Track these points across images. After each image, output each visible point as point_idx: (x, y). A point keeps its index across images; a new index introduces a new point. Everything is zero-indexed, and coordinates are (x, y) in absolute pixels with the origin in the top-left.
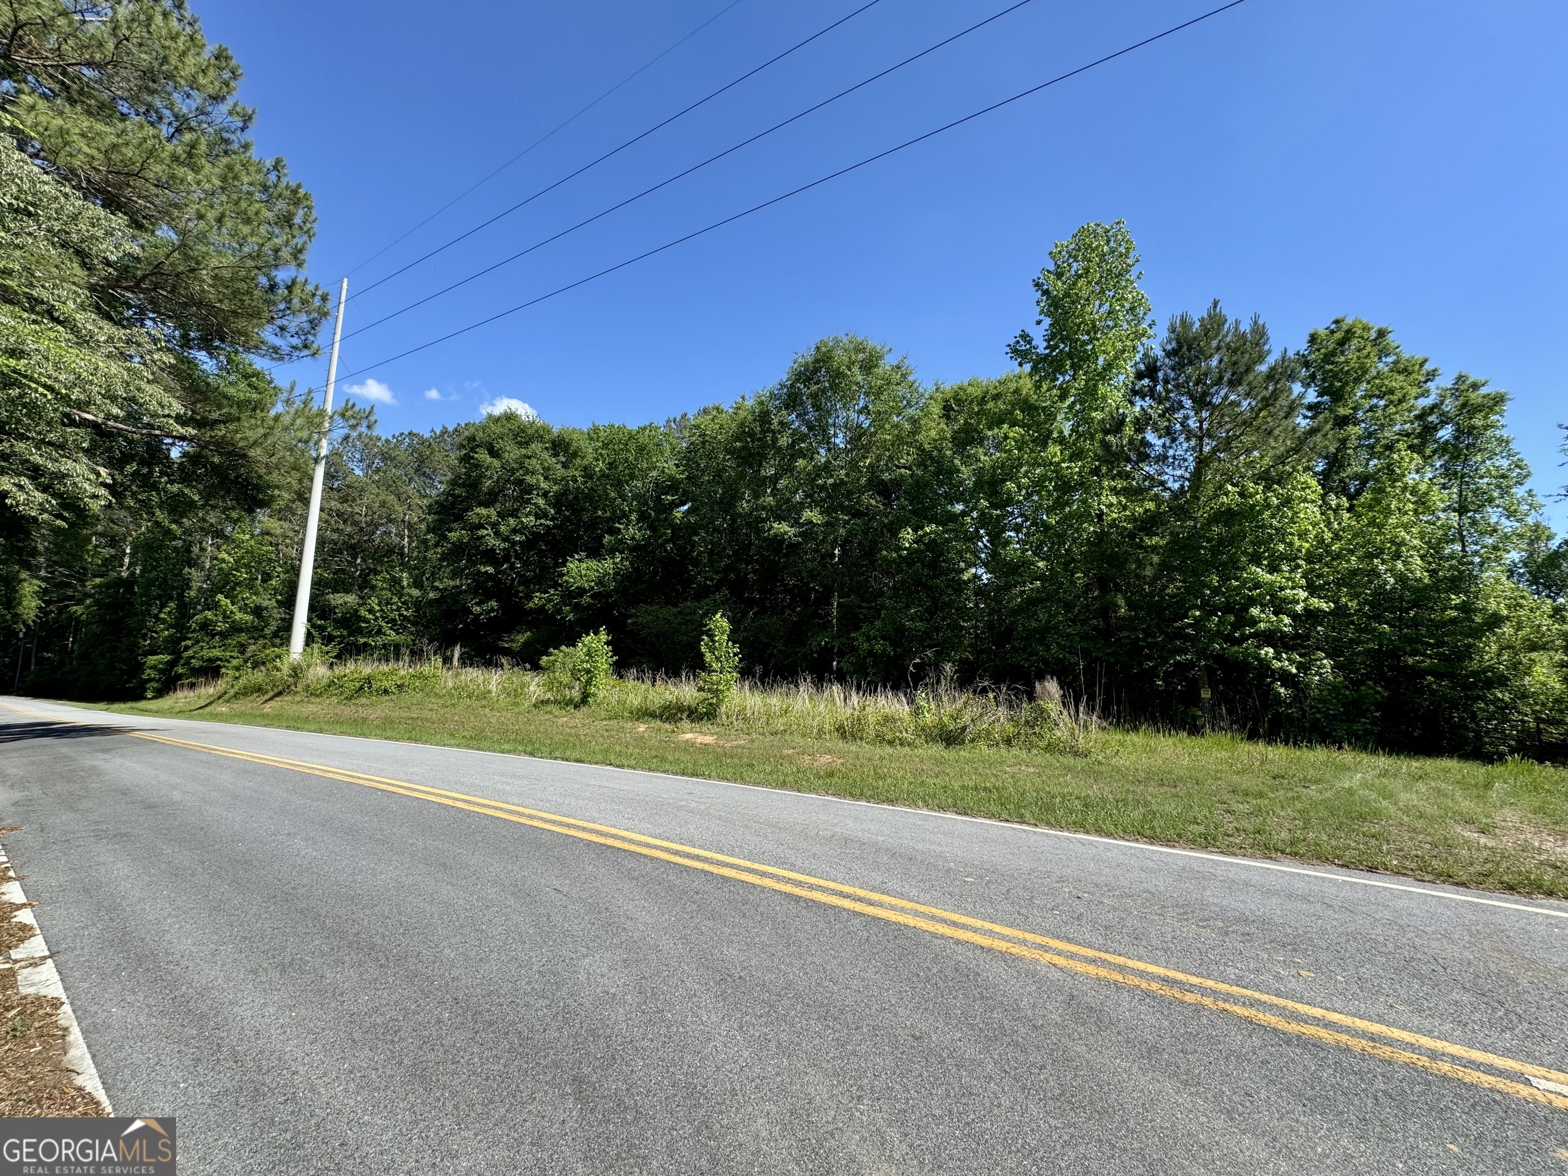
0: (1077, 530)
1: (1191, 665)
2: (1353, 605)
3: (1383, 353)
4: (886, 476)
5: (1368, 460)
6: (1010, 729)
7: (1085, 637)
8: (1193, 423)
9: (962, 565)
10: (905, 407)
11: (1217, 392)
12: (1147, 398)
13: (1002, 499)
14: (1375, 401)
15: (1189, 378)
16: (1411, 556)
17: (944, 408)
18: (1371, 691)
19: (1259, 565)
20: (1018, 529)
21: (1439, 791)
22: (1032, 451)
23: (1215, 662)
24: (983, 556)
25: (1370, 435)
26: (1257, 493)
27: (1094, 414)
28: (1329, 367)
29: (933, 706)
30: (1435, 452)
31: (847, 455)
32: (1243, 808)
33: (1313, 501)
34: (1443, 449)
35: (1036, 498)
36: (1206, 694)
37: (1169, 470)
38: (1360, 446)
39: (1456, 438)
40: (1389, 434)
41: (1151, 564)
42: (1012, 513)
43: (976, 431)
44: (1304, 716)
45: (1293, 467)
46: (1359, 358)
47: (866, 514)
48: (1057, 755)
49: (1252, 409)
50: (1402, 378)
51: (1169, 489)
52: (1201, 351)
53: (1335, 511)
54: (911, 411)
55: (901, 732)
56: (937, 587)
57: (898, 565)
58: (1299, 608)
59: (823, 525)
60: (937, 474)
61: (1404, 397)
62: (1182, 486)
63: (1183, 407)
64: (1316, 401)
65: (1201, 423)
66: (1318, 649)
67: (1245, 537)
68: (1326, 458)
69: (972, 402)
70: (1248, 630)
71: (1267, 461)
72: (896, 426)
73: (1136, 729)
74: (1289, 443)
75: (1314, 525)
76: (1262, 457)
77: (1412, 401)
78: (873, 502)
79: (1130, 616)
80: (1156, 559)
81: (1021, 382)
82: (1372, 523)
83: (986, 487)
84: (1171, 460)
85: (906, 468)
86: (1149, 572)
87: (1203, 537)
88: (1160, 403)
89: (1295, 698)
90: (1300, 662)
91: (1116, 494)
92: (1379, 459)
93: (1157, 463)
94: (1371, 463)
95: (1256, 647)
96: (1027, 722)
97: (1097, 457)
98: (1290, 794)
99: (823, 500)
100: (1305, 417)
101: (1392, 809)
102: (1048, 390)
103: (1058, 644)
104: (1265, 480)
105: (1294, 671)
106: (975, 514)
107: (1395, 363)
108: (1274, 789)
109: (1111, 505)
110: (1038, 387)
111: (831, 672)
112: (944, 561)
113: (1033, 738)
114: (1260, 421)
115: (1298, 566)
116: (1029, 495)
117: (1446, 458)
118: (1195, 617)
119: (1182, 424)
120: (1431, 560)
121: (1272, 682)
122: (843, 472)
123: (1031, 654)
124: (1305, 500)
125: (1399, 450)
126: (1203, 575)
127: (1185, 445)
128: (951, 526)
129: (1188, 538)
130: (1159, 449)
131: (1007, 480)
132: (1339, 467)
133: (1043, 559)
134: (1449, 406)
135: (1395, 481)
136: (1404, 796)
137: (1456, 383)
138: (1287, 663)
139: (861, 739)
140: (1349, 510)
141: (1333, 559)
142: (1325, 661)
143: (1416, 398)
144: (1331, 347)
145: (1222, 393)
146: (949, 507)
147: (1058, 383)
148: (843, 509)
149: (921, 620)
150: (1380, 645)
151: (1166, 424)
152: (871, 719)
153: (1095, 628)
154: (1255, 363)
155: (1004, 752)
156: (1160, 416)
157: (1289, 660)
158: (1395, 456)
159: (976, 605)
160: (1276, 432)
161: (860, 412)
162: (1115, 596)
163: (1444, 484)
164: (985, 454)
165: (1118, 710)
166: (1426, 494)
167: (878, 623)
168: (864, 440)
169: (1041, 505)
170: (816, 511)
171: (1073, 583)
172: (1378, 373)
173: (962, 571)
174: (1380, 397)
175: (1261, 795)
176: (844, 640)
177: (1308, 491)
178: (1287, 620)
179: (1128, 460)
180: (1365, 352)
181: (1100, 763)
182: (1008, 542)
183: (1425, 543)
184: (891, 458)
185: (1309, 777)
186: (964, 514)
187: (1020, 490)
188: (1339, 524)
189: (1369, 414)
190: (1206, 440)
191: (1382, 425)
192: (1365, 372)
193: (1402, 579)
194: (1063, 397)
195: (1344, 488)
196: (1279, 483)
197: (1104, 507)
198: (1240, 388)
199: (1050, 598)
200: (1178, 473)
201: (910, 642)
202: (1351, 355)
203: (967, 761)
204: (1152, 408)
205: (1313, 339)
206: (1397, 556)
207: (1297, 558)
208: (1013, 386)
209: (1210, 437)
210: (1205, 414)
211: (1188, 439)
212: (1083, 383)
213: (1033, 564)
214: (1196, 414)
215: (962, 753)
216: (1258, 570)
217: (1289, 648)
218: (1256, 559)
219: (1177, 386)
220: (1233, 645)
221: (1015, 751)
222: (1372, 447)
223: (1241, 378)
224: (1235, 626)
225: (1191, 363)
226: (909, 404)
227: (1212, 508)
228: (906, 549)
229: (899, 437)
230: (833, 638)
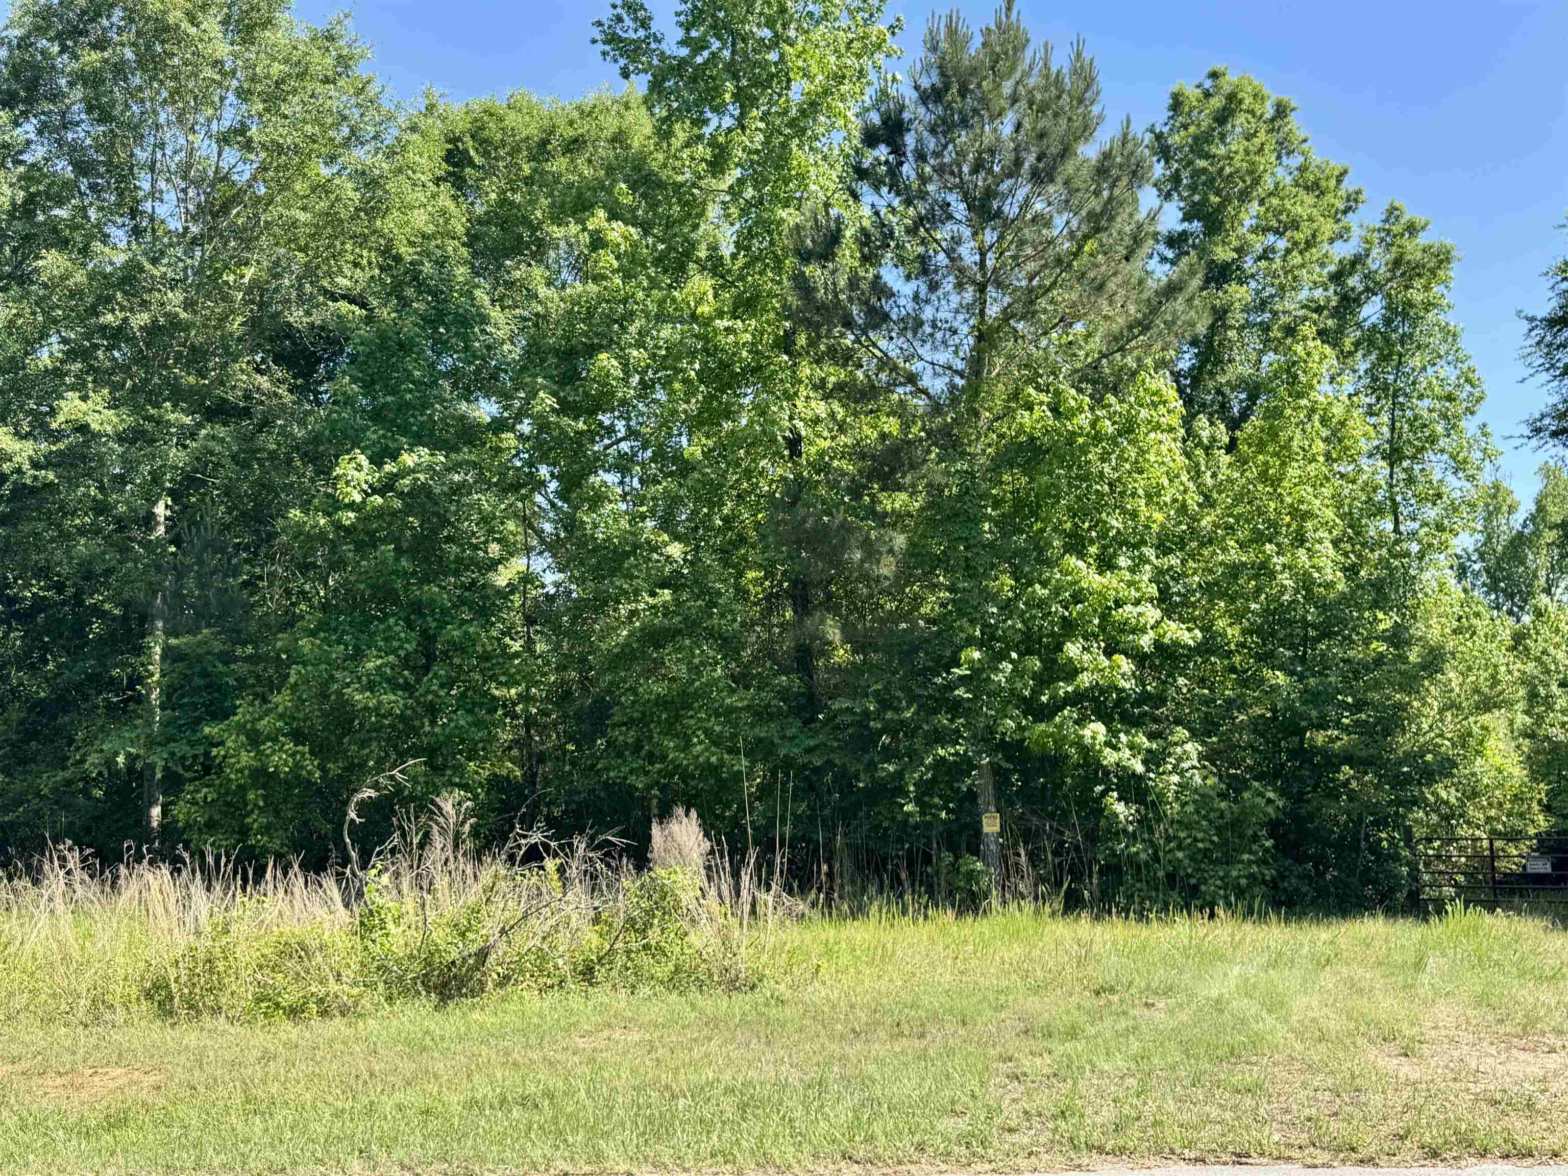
0: (748, 474)
1: (964, 765)
2: (1233, 632)
3: (1284, 148)
4: (296, 317)
5: (1261, 352)
6: (591, 939)
7: (762, 714)
8: (968, 254)
9: (494, 549)
10: (346, 143)
11: (1012, 192)
12: (884, 190)
13: (587, 394)
14: (1271, 238)
15: (962, 154)
16: (1320, 541)
17: (449, 157)
18: (1258, 800)
19: (1081, 556)
20: (623, 465)
21: (1351, 983)
22: (654, 283)
23: (1008, 759)
24: (548, 527)
25: (1263, 305)
26: (1080, 410)
27: (782, 213)
28: (1201, 163)
29: (410, 905)
30: (1357, 344)
31: (189, 252)
32: (1043, 1064)
33: (1171, 429)
34: (1368, 341)
35: (660, 395)
36: (991, 825)
37: (925, 351)
38: (1247, 325)
39: (1388, 322)
40: (1291, 304)
41: (891, 551)
42: (611, 430)
43: (526, 221)
44: (1156, 858)
45: (1139, 360)
46: (1247, 152)
47: (246, 413)
48: (694, 994)
49: (1072, 234)
50: (1309, 199)
51: (924, 392)
52: (984, 101)
53: (1207, 450)
54: (361, 156)
55: (323, 982)
56: (432, 603)
57: (334, 546)
58: (1146, 642)
59: (120, 438)
60: (432, 321)
61: (1314, 236)
62: (953, 386)
63: (950, 217)
64: (1180, 228)
65: (983, 255)
66: (1178, 722)
67: (1058, 498)
68: (1194, 343)
69: (515, 151)
70: (1064, 688)
71: (1097, 343)
72: (322, 188)
73: (858, 911)
74: (1132, 309)
75: (1172, 478)
76: (1088, 336)
77: (1326, 246)
78: (263, 382)
79: (853, 663)
80: (900, 540)
81: (630, 116)
82: (1264, 477)
83: (552, 360)
84: (928, 330)
85: (352, 301)
86: (887, 568)
87: (985, 495)
88: (908, 202)
89: (1142, 822)
90: (1149, 751)
91: (826, 397)
92: (1276, 351)
93: (902, 332)
94: (1265, 359)
95: (1076, 722)
96: (631, 921)
97: (787, 312)
98: (1123, 1024)
99: (117, 367)
100: (1164, 260)
101: (1281, 1034)
102: (687, 145)
103: (708, 732)
104: (1094, 382)
105: (1139, 768)
106: (525, 427)
107: (1302, 169)
108: (1096, 1016)
109: (816, 421)
110: (664, 133)
111: (143, 833)
112: (449, 539)
113: (645, 960)
114: (1085, 258)
115: (1145, 561)
116: (646, 387)
117: (1373, 357)
118: (971, 662)
119: (948, 253)
120: (1348, 547)
121: (1104, 793)
122: (175, 298)
123: (651, 758)
124: (1157, 427)
125: (1305, 339)
126: (986, 576)
127: (955, 299)
128: (466, 454)
129: (960, 497)
130: (906, 304)
131: (600, 348)
132: (1215, 365)
133: (676, 537)
134: (1378, 260)
135: (1300, 395)
136: (1299, 1003)
137: (1386, 221)
138: (1127, 753)
139: (216, 1010)
140: (1231, 448)
141: (1202, 545)
142: (1189, 747)
143: (1331, 241)
144: (1205, 125)
145: (1021, 194)
146: (464, 406)
147: (707, 131)
148: (178, 395)
149: (395, 687)
150: (1274, 710)
151: (921, 250)
152: (245, 955)
153: (784, 694)
154: (1077, 139)
155: (576, 1002)
156: (908, 231)
157: (1131, 746)
158: (1299, 348)
159: (529, 644)
160: (1111, 286)
161: (224, 140)
162: (822, 622)
163: (1370, 406)
164: (549, 284)
165: (830, 875)
166: (1343, 424)
167: (282, 699)
168: (238, 215)
169: (674, 412)
170: (99, 398)
171: (742, 593)
172: (1277, 184)
173: (493, 565)
174: (1279, 233)
175: (1072, 1033)
176: (181, 748)
177: (1162, 409)
178: (1125, 664)
179: (848, 323)
180: (1257, 141)
181: (781, 1002)
182: (597, 500)
183: (1342, 517)
184: (310, 272)
185: (1154, 985)
186: (498, 426)
187: (627, 374)
188: (1214, 476)
189: (1263, 264)
190: (991, 291)
191: (1282, 288)
192: (1257, 181)
193: (1306, 583)
194: (717, 165)
195: (1223, 406)
196: (1115, 390)
197: (800, 424)
198: (1051, 189)
199: (691, 627)
200: (942, 357)
201: (363, 744)
202: (1236, 144)
203: (487, 1036)
204: (893, 211)
205: (1177, 103)
206: (1300, 540)
207: (1143, 542)
208: (611, 125)
209: (999, 285)
210: (989, 237)
211: (959, 286)
212: (760, 137)
213: (655, 549)
214: (975, 234)
215: (476, 1015)
216: (1080, 564)
217: (1133, 722)
218: (1076, 545)
219: (940, 170)
220: (1038, 719)
221: (600, 995)
222: (1266, 328)
223: (1054, 168)
224: (1044, 680)
225: (964, 123)
226: (355, 137)
227: (1002, 436)
228: (352, 506)
229: (330, 218)
230: (151, 743)
